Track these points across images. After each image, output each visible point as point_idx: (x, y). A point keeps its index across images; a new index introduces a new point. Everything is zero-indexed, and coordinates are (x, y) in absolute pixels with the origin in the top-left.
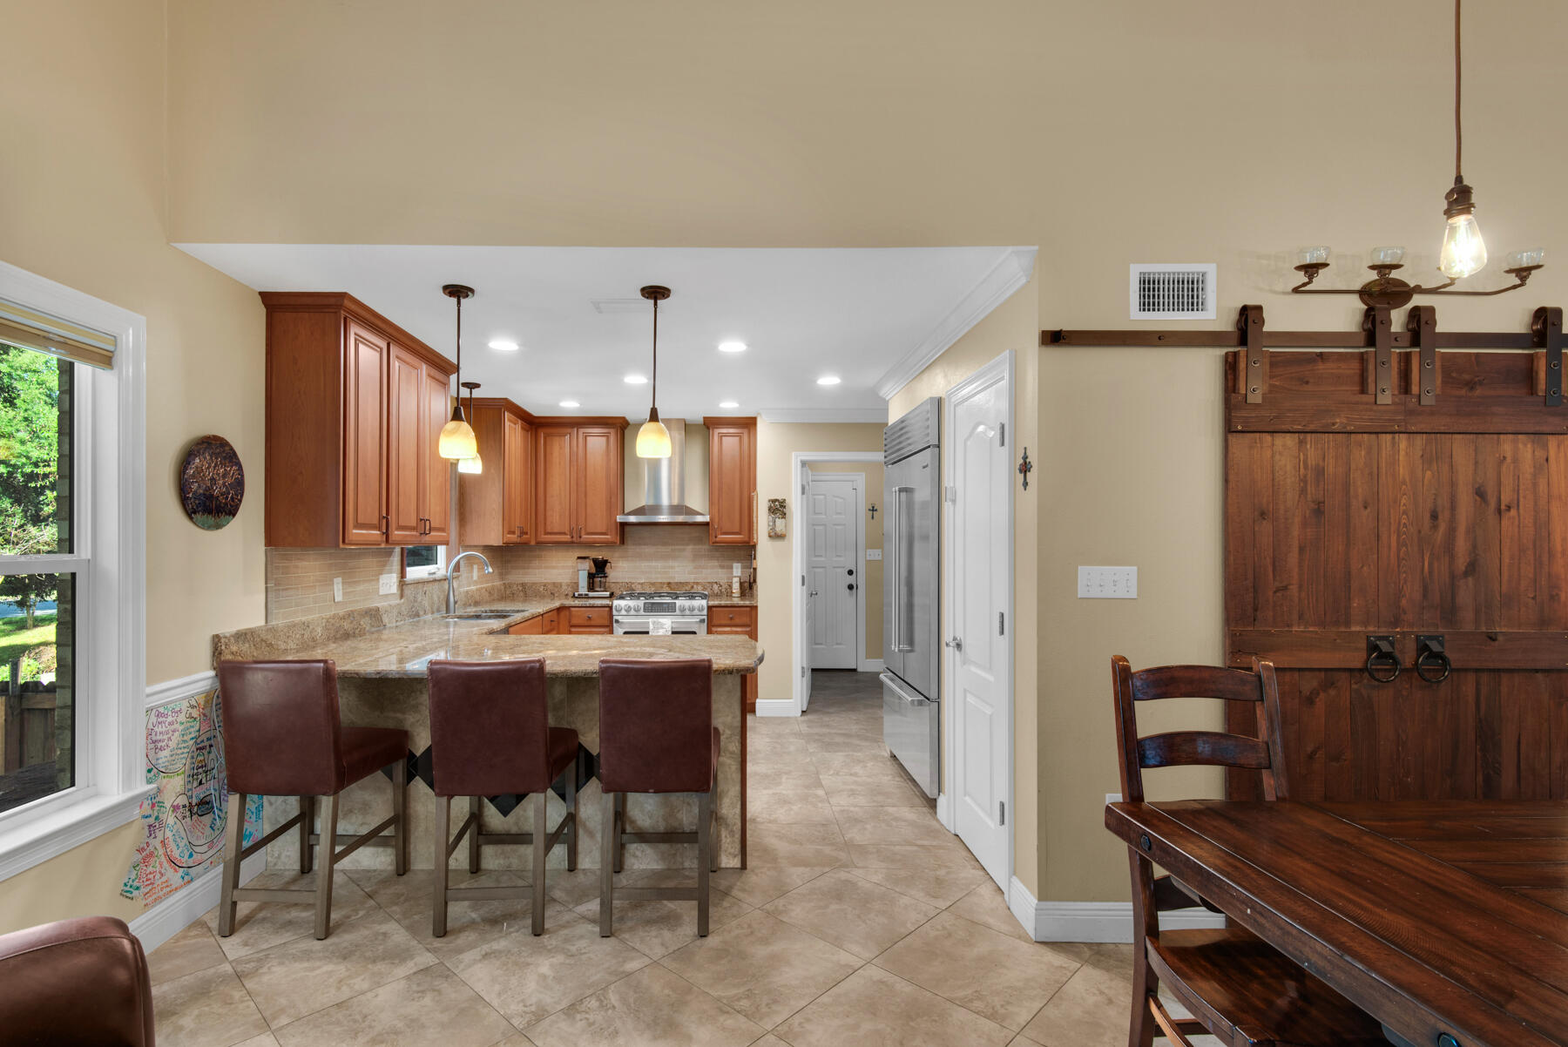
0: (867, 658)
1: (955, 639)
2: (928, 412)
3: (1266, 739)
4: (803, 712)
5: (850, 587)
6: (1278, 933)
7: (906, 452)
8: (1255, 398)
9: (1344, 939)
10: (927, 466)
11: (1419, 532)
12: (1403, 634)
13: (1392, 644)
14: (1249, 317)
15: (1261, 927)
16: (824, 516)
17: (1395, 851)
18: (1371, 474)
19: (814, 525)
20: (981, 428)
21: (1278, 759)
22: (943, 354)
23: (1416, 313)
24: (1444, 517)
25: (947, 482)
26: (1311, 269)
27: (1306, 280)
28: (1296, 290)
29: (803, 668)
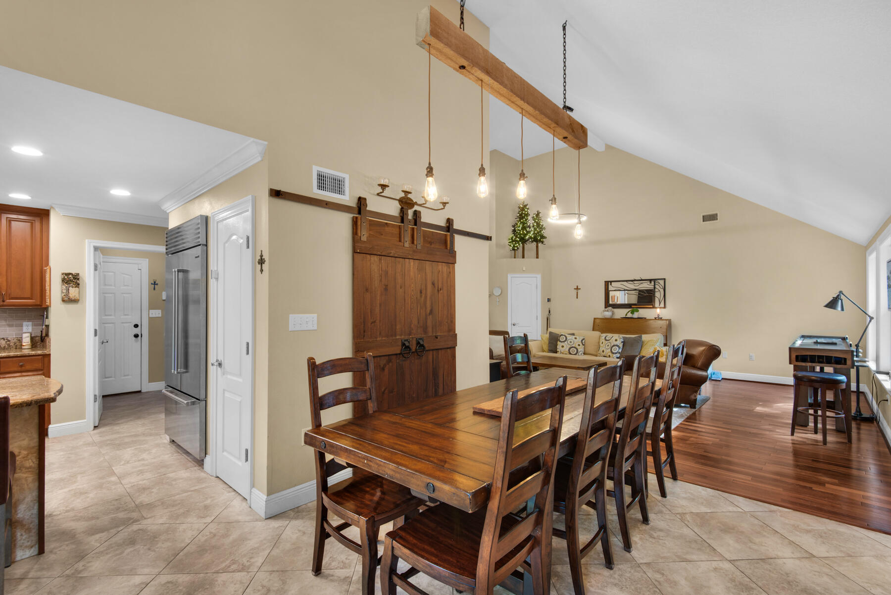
0: (149, 382)
1: (217, 361)
2: (198, 224)
3: (369, 387)
4: (95, 427)
5: (136, 336)
6: (376, 466)
7: (181, 247)
8: (364, 238)
9: (399, 460)
10: (198, 257)
11: (417, 298)
12: (412, 338)
13: (409, 342)
14: (361, 201)
15: (370, 466)
16: (114, 287)
17: (412, 422)
18: (402, 274)
19: (104, 293)
20: (234, 237)
21: (374, 395)
22: (208, 191)
23: (416, 213)
24: (424, 292)
25: (212, 267)
26: (384, 187)
27: (382, 191)
28: (378, 194)
29: (95, 395)
